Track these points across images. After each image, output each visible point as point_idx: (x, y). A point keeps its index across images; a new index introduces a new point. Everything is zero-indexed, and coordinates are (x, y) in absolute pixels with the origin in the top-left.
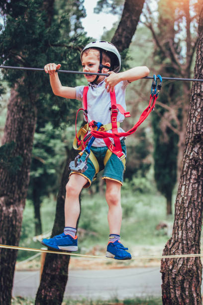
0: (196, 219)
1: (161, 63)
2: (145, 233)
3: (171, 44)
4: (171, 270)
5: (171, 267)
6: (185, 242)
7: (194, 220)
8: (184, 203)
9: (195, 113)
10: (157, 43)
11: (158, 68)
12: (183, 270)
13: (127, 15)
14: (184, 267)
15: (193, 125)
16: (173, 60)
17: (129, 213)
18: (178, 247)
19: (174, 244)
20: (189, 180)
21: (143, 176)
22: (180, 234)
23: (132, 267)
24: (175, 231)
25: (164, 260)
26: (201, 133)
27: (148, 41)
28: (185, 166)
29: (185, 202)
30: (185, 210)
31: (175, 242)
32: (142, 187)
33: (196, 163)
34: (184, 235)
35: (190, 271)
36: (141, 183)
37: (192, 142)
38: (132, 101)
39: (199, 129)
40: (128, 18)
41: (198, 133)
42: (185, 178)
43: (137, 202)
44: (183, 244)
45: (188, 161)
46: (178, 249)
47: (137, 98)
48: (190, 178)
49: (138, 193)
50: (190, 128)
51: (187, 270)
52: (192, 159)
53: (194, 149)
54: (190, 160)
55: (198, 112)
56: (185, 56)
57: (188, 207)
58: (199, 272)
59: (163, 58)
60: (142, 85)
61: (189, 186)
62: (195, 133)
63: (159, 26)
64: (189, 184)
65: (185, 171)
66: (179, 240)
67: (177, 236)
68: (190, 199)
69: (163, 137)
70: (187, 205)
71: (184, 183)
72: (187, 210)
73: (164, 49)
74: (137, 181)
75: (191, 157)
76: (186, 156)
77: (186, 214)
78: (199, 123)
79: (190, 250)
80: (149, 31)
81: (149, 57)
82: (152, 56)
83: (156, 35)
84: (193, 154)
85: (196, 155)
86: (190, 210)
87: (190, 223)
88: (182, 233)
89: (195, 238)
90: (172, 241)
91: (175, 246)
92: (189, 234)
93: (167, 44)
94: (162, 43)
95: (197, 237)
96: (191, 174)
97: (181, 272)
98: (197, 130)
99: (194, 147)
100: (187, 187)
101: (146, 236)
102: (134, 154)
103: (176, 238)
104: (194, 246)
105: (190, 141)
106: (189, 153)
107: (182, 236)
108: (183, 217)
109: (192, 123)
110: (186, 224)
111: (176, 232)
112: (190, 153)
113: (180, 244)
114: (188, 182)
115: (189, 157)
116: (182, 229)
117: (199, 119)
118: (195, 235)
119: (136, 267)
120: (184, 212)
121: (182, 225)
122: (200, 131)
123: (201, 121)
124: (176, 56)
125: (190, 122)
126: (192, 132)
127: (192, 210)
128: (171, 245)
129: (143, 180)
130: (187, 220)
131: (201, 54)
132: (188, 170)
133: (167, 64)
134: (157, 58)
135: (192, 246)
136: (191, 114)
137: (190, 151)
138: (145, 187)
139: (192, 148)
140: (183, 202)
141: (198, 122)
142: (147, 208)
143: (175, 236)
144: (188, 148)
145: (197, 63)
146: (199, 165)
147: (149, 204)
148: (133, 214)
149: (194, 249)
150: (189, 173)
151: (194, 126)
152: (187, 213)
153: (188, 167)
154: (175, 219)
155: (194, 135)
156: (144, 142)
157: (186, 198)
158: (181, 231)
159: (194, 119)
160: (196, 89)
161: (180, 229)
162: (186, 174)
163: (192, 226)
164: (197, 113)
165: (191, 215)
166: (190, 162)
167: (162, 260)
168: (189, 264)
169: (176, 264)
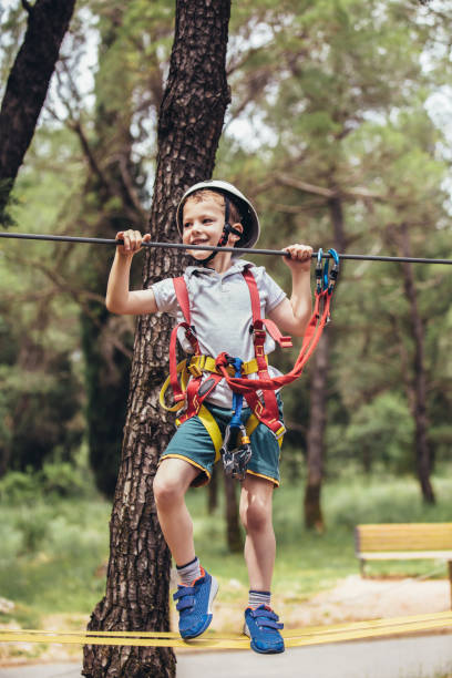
0: (156, 554)
1: (100, 208)
2: (71, 585)
3: (123, 166)
4: (106, 669)
5: (104, 664)
6: (133, 606)
7: (152, 557)
8: (129, 520)
9: (150, 320)
10: (93, 165)
11: (94, 219)
12: (131, 669)
13: (12, 104)
14: (133, 662)
15: (146, 346)
16: (128, 201)
17: (36, 542)
18: (120, 617)
19: (109, 612)
20: (140, 468)
21: (68, 458)
22: (123, 589)
23: (44, 662)
24: (111, 582)
25: (90, 648)
26: (163, 365)
27: (73, 160)
28: (131, 438)
29: (131, 517)
30: (131, 536)
31: (113, 606)
32: (63, 483)
33: (154, 429)
34: (131, 591)
35: (147, 670)
36: (62, 475)
37: (145, 384)
38: (38, 293)
39: (159, 356)
40: (15, 109)
41: (158, 364)
42: (130, 465)
43: (54, 517)
44: (129, 609)
45: (136, 427)
46: (120, 621)
47: (49, 287)
48: (142, 464)
49: (54, 495)
50: (140, 353)
51: (140, 669)
52: (145, 422)
53: (148, 401)
54: (142, 423)
55: (158, 319)
56: (152, 192)
57: (139, 529)
58: (168, 671)
59: (105, 199)
60: (60, 257)
61: (139, 482)
62: (152, 364)
63: (98, 128)
64: (140, 478)
65: (131, 449)
66: (121, 603)
67: (115, 594)
68: (143, 512)
69: (108, 371)
70: (136, 524)
71: (129, 476)
72: (135, 536)
73: (107, 177)
74: (52, 470)
75: (142, 419)
76: (132, 415)
77: (134, 544)
78: (160, 343)
79: (147, 623)
80: (74, 138)
81: (74, 195)
82: (80, 192)
83: (91, 147)
84: (148, 410)
85: (154, 412)
86: (143, 536)
87: (144, 564)
88: (127, 587)
89: (155, 596)
90: (107, 605)
91: (112, 615)
92: (144, 588)
93: (114, 167)
94: (105, 163)
95: (160, 595)
96: (144, 455)
97: (127, 672)
98: (156, 358)
99: (148, 395)
100: (135, 484)
101: (74, 592)
102: (47, 411)
103: (115, 598)
104: (155, 614)
105: (140, 384)
106: (138, 410)
107: (127, 592)
108: (129, 549)
109: (143, 342)
110: (135, 567)
111: (114, 583)
112: (141, 409)
113: (124, 611)
114: (137, 474)
115: (138, 418)
116: (126, 577)
117: (160, 334)
118: (156, 589)
119: (54, 660)
120: (129, 540)
121: (126, 569)
122: (162, 359)
123: (163, 338)
124: (134, 193)
125: (140, 339)
126: (145, 363)
127: (147, 534)
128: (104, 614)
129: (66, 468)
130: (137, 557)
131: (162, 191)
132: (137, 446)
133: (114, 210)
134: (91, 197)
135: (150, 614)
136: (142, 321)
137: (139, 406)
138: (72, 483)
139: (145, 399)
140: (126, 518)
141: (158, 340)
142: (75, 529)
143: (112, 594)
144: (135, 398)
145: (155, 210)
146: (161, 434)
147: (81, 522)
148: (45, 543)
149: (155, 621)
150: (140, 452)
151: (149, 348)
152: (137, 540)
153: (137, 441)
154: (111, 555)
155: (148, 369)
156: (67, 382)
157: (133, 508)
158: (124, 583)
159: (149, 332)
160: (152, 268)
161: (122, 578)
162: (133, 457)
163: (148, 570)
164: (154, 321)
165: (145, 546)
166: (140, 430)
167: (85, 647)
168: (144, 656)
169: (116, 656)
